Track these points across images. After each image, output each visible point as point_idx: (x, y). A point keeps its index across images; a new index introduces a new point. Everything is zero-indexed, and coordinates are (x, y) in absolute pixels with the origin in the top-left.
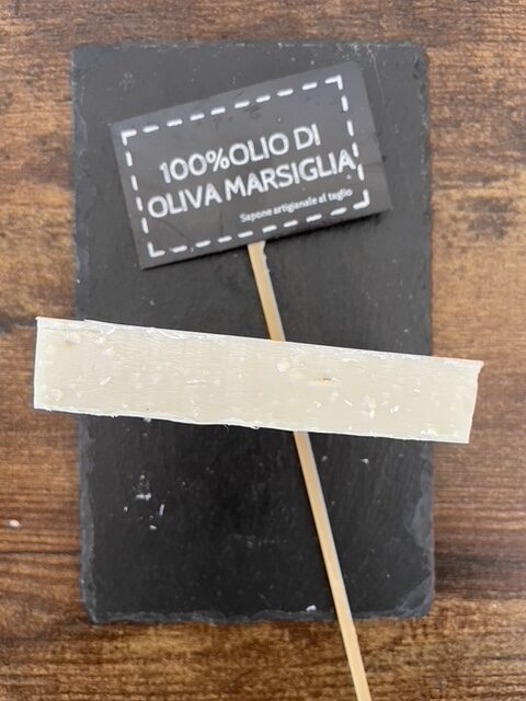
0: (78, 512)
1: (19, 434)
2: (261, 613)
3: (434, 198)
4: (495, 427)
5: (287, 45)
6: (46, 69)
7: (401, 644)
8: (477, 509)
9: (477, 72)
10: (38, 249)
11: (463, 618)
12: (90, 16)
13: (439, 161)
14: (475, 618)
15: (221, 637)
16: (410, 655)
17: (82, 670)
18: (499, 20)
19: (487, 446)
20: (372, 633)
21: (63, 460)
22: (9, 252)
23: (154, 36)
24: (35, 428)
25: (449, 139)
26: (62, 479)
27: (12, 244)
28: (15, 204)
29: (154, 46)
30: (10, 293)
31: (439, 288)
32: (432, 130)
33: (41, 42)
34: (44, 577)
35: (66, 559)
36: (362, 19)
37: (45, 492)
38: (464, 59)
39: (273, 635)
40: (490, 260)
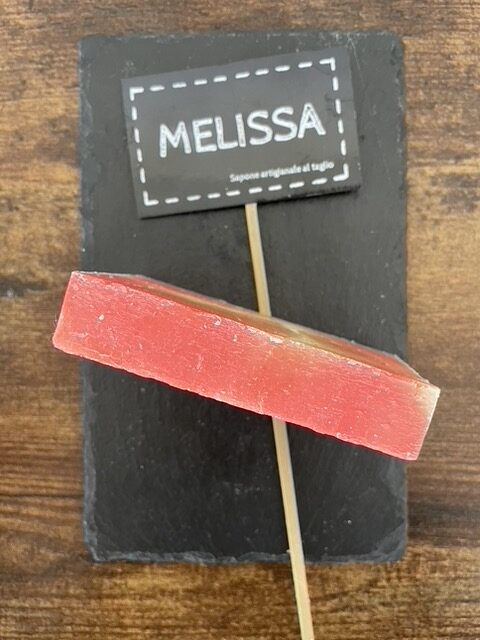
0: (82, 459)
1: (29, 388)
2: (247, 554)
3: (409, 174)
4: (465, 386)
5: (275, 35)
6: (56, 59)
7: (376, 587)
8: (448, 463)
9: (449, 58)
10: (48, 221)
11: (434, 563)
12: (96, 10)
13: (414, 140)
14: (446, 563)
15: (210, 576)
16: (384, 597)
17: (84, 604)
18: (469, 11)
19: (458, 404)
20: (350, 575)
21: (69, 412)
22: (21, 224)
23: (153, 28)
24: (44, 383)
25: (423, 120)
26: (68, 429)
27: (25, 217)
28: (29, 181)
29: (153, 37)
30: (22, 261)
31: (413, 257)
32: (408, 112)
33: (53, 34)
34: (51, 518)
35: (71, 503)
36: (343, 11)
37: (52, 441)
38: (437, 47)
39: (258, 576)
40: (461, 232)
